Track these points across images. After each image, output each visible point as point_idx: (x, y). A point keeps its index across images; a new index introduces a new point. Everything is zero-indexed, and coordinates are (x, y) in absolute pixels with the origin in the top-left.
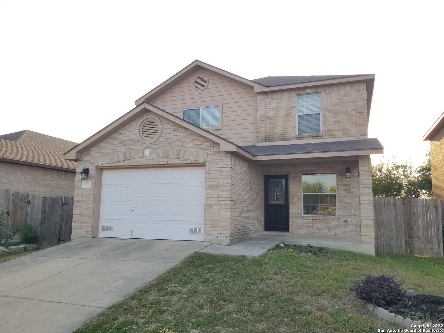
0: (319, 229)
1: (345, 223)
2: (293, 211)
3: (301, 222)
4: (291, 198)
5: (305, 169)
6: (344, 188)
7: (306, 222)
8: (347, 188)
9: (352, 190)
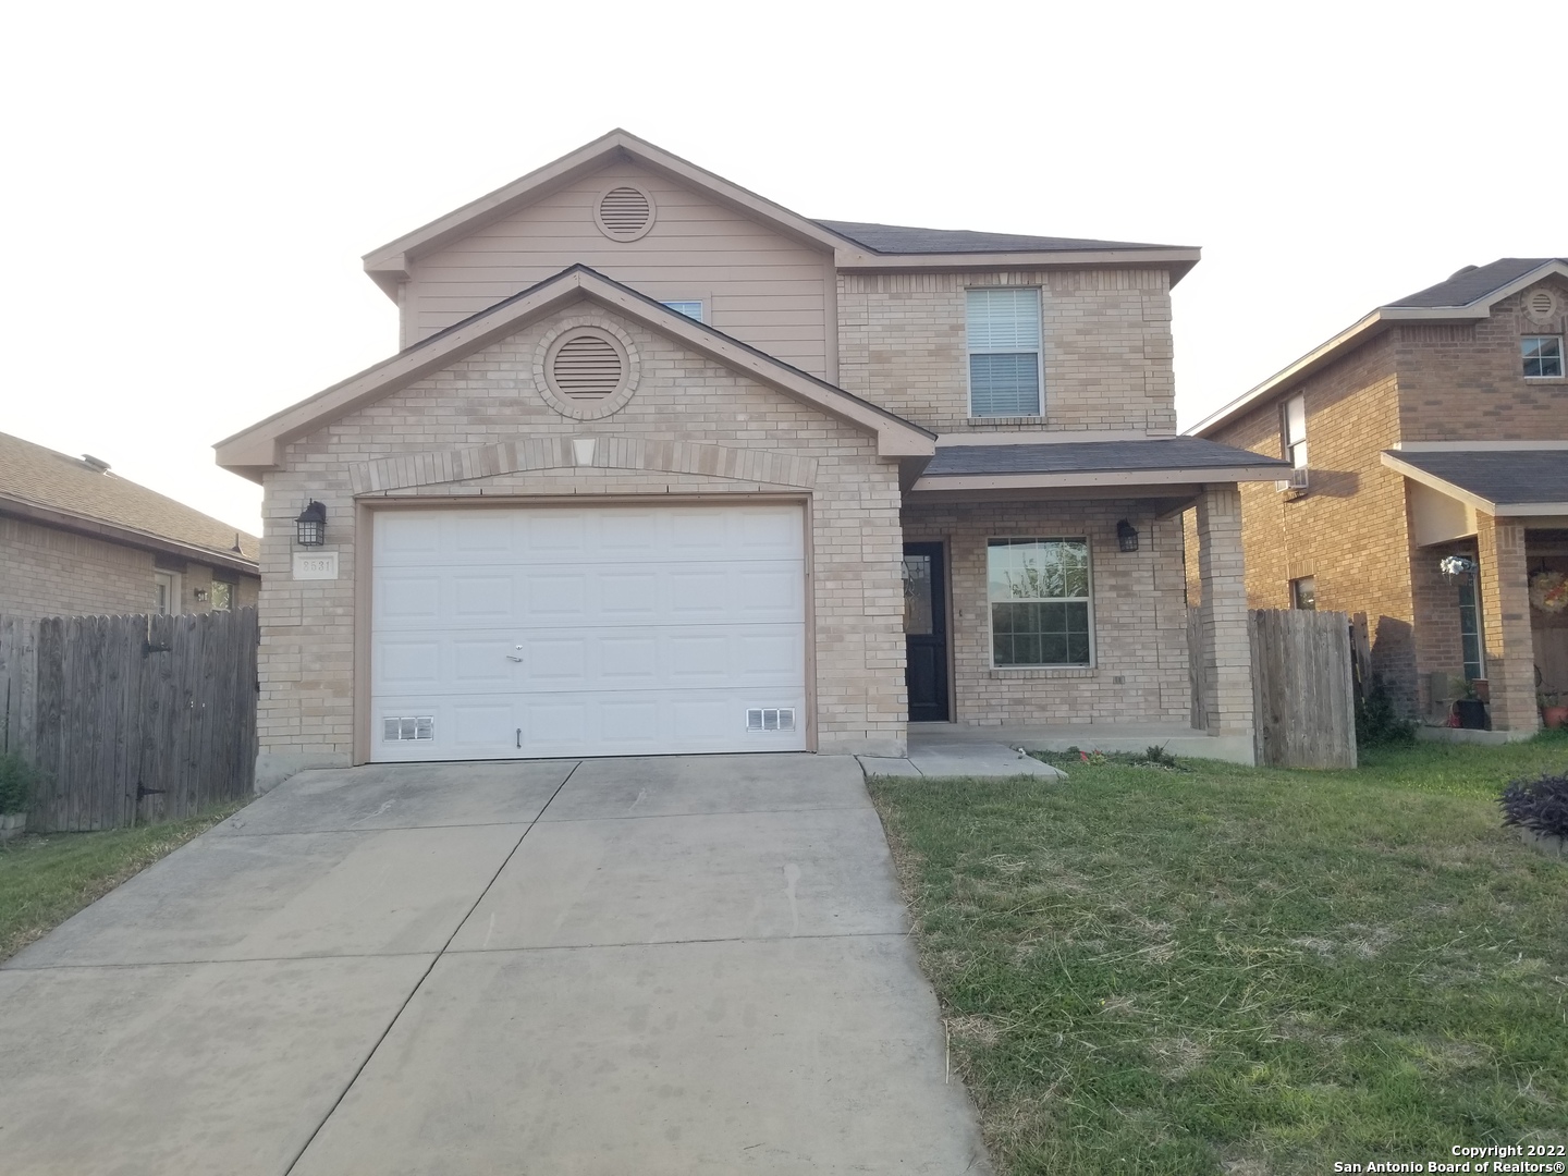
0: (1043, 708)
1: (1118, 687)
2: (964, 656)
3: (990, 689)
4: (956, 616)
5: (997, 525)
6: (1113, 582)
7: (1005, 689)
8: (1121, 581)
9: (1136, 588)
